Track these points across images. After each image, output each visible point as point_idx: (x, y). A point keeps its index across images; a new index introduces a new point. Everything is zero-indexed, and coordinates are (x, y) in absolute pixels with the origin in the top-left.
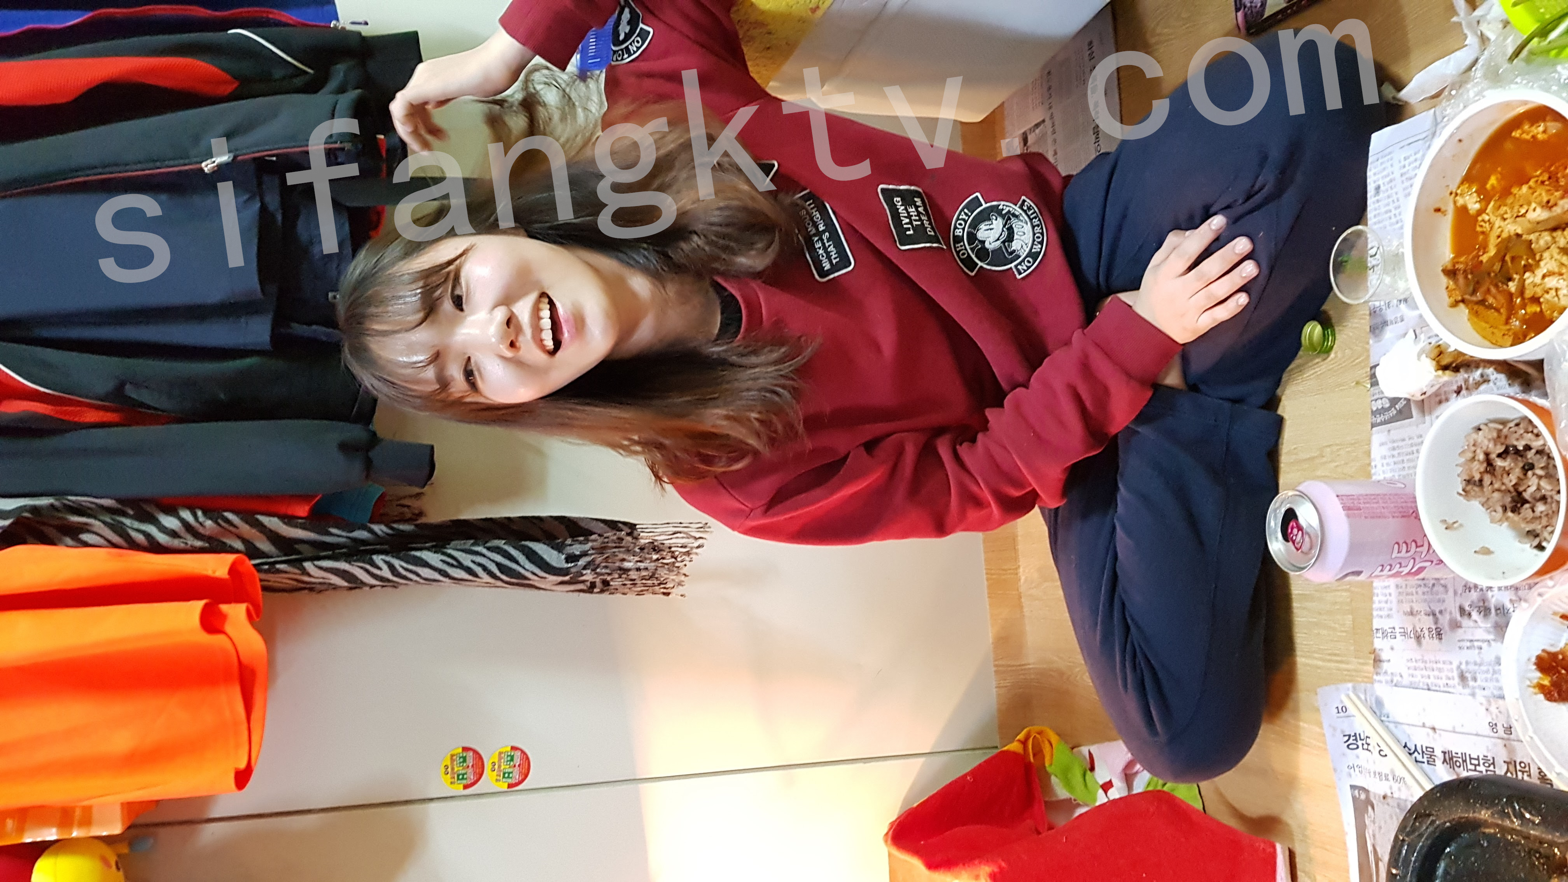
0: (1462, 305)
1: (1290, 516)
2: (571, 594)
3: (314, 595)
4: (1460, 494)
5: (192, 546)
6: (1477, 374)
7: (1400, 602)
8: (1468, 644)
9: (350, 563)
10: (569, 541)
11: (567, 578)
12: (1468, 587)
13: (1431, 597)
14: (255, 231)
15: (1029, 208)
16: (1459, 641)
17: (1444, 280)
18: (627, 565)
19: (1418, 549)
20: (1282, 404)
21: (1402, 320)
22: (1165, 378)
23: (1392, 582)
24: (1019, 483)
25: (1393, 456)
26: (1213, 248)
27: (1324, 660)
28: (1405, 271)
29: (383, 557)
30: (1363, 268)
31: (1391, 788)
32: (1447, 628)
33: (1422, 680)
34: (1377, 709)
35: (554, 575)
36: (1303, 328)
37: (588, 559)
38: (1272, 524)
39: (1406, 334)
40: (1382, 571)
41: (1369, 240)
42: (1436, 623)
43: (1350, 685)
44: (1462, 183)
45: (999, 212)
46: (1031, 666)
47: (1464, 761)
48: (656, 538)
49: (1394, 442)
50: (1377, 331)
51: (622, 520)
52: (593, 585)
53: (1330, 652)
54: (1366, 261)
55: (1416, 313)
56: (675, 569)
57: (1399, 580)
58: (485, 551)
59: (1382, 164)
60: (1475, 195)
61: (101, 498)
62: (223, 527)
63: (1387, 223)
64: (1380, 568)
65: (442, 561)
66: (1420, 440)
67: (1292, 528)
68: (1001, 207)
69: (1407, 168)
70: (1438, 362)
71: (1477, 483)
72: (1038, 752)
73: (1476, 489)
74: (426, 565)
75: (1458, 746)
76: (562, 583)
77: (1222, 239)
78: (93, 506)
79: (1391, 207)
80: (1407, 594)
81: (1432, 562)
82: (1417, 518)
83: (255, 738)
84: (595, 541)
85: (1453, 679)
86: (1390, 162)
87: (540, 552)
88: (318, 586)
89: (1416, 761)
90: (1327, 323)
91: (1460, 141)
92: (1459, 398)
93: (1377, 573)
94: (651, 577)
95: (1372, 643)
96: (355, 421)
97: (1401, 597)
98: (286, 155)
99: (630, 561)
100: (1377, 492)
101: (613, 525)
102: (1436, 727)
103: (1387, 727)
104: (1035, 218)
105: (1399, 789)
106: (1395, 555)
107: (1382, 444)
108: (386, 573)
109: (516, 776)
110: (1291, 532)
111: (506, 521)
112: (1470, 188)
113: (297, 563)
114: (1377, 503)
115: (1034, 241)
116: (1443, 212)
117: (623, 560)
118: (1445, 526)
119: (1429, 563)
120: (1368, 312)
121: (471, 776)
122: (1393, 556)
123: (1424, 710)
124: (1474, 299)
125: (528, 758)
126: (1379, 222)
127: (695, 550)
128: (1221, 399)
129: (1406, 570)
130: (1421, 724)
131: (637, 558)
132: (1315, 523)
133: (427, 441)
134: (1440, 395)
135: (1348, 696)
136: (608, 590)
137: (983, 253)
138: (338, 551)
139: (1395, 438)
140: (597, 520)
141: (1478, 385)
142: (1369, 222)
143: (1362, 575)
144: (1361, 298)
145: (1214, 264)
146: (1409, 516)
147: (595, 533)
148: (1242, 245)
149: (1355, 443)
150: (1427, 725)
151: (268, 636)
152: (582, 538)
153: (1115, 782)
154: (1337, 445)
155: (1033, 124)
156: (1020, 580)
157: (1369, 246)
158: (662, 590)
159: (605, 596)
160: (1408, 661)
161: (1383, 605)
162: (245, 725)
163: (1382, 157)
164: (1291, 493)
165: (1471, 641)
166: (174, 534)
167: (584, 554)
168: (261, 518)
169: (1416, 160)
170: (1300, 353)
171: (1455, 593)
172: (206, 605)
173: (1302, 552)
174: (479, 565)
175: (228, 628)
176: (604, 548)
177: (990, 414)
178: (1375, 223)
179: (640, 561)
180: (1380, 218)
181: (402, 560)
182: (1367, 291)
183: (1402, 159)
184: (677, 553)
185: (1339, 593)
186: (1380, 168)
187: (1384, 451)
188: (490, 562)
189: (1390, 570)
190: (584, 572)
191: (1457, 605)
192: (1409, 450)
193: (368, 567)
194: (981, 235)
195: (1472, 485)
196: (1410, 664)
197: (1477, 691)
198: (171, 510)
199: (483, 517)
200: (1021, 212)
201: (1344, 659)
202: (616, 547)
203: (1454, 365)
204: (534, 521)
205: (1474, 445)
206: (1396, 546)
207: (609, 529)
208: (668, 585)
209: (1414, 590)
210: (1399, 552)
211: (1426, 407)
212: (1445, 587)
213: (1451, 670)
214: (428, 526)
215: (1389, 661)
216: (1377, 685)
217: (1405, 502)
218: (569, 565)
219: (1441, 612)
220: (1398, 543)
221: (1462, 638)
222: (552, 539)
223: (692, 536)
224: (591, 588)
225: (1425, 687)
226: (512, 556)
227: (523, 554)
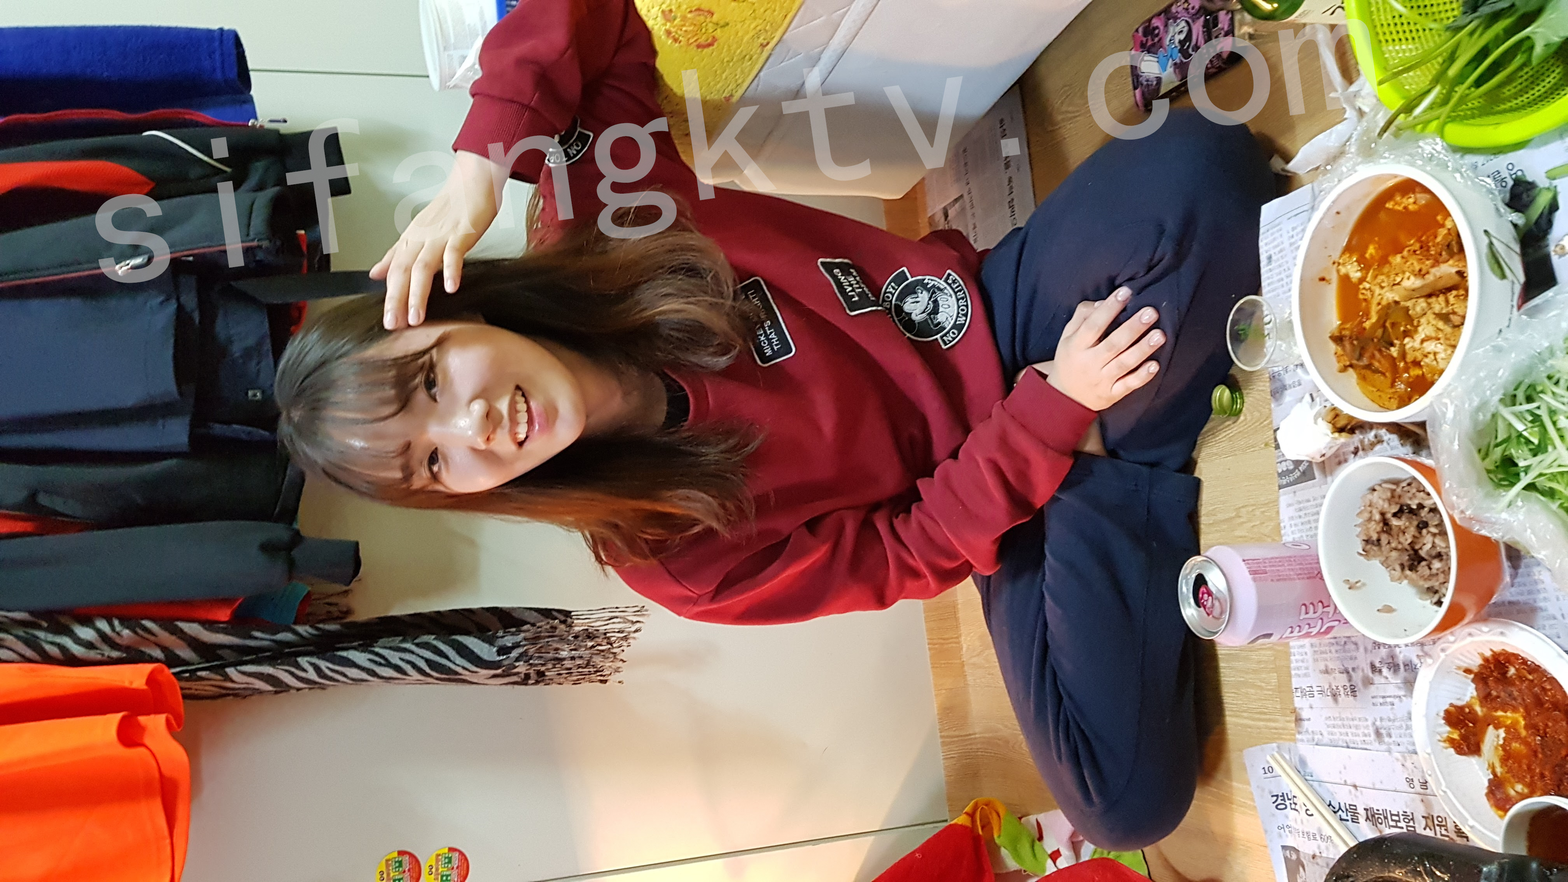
0: (1351, 370)
1: (1200, 581)
2: (504, 686)
3: (240, 701)
4: (1361, 554)
5: (108, 657)
6: (1371, 435)
7: (1316, 660)
8: (1381, 700)
9: (274, 666)
10: (501, 633)
11: (499, 671)
12: (1377, 645)
13: (1344, 654)
14: (172, 331)
15: (954, 282)
16: (1373, 697)
17: (1333, 347)
18: (564, 654)
19: (1325, 610)
20: (1198, 466)
21: (1300, 385)
22: (1085, 445)
23: (1307, 641)
24: (952, 555)
25: (1300, 517)
26: (1121, 318)
27: (1253, 719)
28: (1296, 339)
29: (309, 659)
30: (1261, 336)
31: (1318, 846)
32: (1360, 685)
33: (1342, 737)
34: (1301, 768)
35: (486, 668)
36: (1212, 392)
37: (521, 650)
39: (1303, 398)
40: (1292, 632)
41: (1264, 309)
42: (1350, 680)
43: (1275, 745)
44: (1343, 253)
45: (925, 286)
46: (977, 736)
47: (1386, 818)
48: (592, 624)
49: (1300, 502)
50: (1277, 395)
51: (557, 607)
52: (527, 676)
53: (1259, 710)
54: (1261, 329)
55: (1309, 378)
56: (611, 656)
57: (1310, 640)
58: (413, 648)
59: (1272, 234)
60: (1356, 264)
61: (14, 611)
62: (142, 636)
63: (1280, 291)
64: (1290, 629)
65: (370, 660)
66: (1320, 501)
67: (1203, 594)
68: (926, 281)
69: (1295, 238)
70: (1334, 425)
71: (1376, 542)
72: (986, 824)
73: (1375, 548)
74: (353, 665)
75: (1378, 805)
76: (495, 676)
77: (1129, 310)
79: (1283, 276)
80: (1322, 653)
81: (1340, 621)
82: (1322, 578)
83: (178, 853)
84: (528, 631)
85: (1370, 736)
86: (1280, 233)
87: (471, 646)
88: (242, 692)
89: (1341, 819)
90: (1235, 387)
91: (1338, 213)
92: (1357, 458)
93: (1288, 634)
94: (588, 665)
95: (1292, 702)
96: (278, 520)
97: (1316, 656)
98: (203, 255)
99: (563, 650)
100: (1286, 554)
101: (547, 613)
102: (1357, 784)
103: (1312, 786)
104: (960, 291)
105: (1326, 847)
106: (1303, 616)
107: (1289, 505)
108: (312, 675)
109: (455, 878)
110: (1202, 598)
111: (436, 615)
112: (1350, 257)
113: (219, 669)
114: (1283, 565)
115: (958, 313)
116: (1327, 281)
117: (557, 649)
118: (1348, 586)
119: (1337, 623)
120: (1268, 378)
122: (1301, 618)
123: (1345, 768)
124: (1361, 364)
125: (466, 859)
126: (1273, 290)
127: (632, 635)
128: (1140, 464)
129: (1315, 631)
130: (1343, 782)
131: (571, 647)
132: (1223, 587)
133: (353, 538)
134: (1339, 456)
135: (1273, 757)
136: (543, 681)
137: (910, 324)
138: (260, 655)
139: (1300, 500)
140: (531, 609)
141: (1373, 445)
143: (1274, 636)
144: (1257, 365)
145: (1123, 334)
146: (1314, 577)
147: (528, 623)
148: (1148, 315)
149: (1267, 504)
150: (1349, 782)
151: (191, 747)
152: (514, 630)
153: (1062, 851)
154: (1253, 505)
155: (952, 199)
156: (962, 649)
157: (1265, 314)
158: (599, 678)
159: (541, 686)
160: (1327, 719)
161: (1300, 664)
162: (165, 839)
163: (1272, 228)
165: (1384, 697)
166: (89, 645)
167: (516, 645)
168: (181, 625)
169: (1300, 232)
170: (1212, 416)
171: (1366, 650)
172: (123, 719)
173: (1214, 616)
174: (408, 662)
175: (147, 741)
176: (539, 638)
177: (922, 484)
178: (1269, 292)
179: (575, 650)
180: (1272, 286)
181: (327, 660)
182: (1265, 357)
183: (1290, 229)
184: (613, 639)
185: (1263, 652)
186: (1271, 238)
187: (1291, 511)
188: (418, 659)
189: (1300, 632)
190: (517, 664)
191: (1369, 662)
192: (1312, 511)
193: (293, 670)
194: (907, 307)
195: (1371, 544)
196: (1329, 722)
197: (1392, 747)
198: (87, 620)
199: (412, 612)
200: (946, 285)
201: (1271, 717)
202: (549, 636)
203: (1349, 427)
204: (466, 613)
205: (1370, 506)
206: (1303, 607)
207: (542, 618)
208: (606, 672)
209: (1327, 648)
210: (1307, 613)
211: (1327, 469)
212: (1356, 644)
213: (1367, 727)
214: (354, 624)
215: (1309, 720)
216: (1299, 745)
217: (1310, 564)
218: (501, 658)
219: (1353, 669)
220: (1304, 605)
221: (1375, 694)
222: (483, 631)
223: (629, 621)
224: (525, 680)
225: (1345, 745)
226: (442, 651)
227: (454, 649)
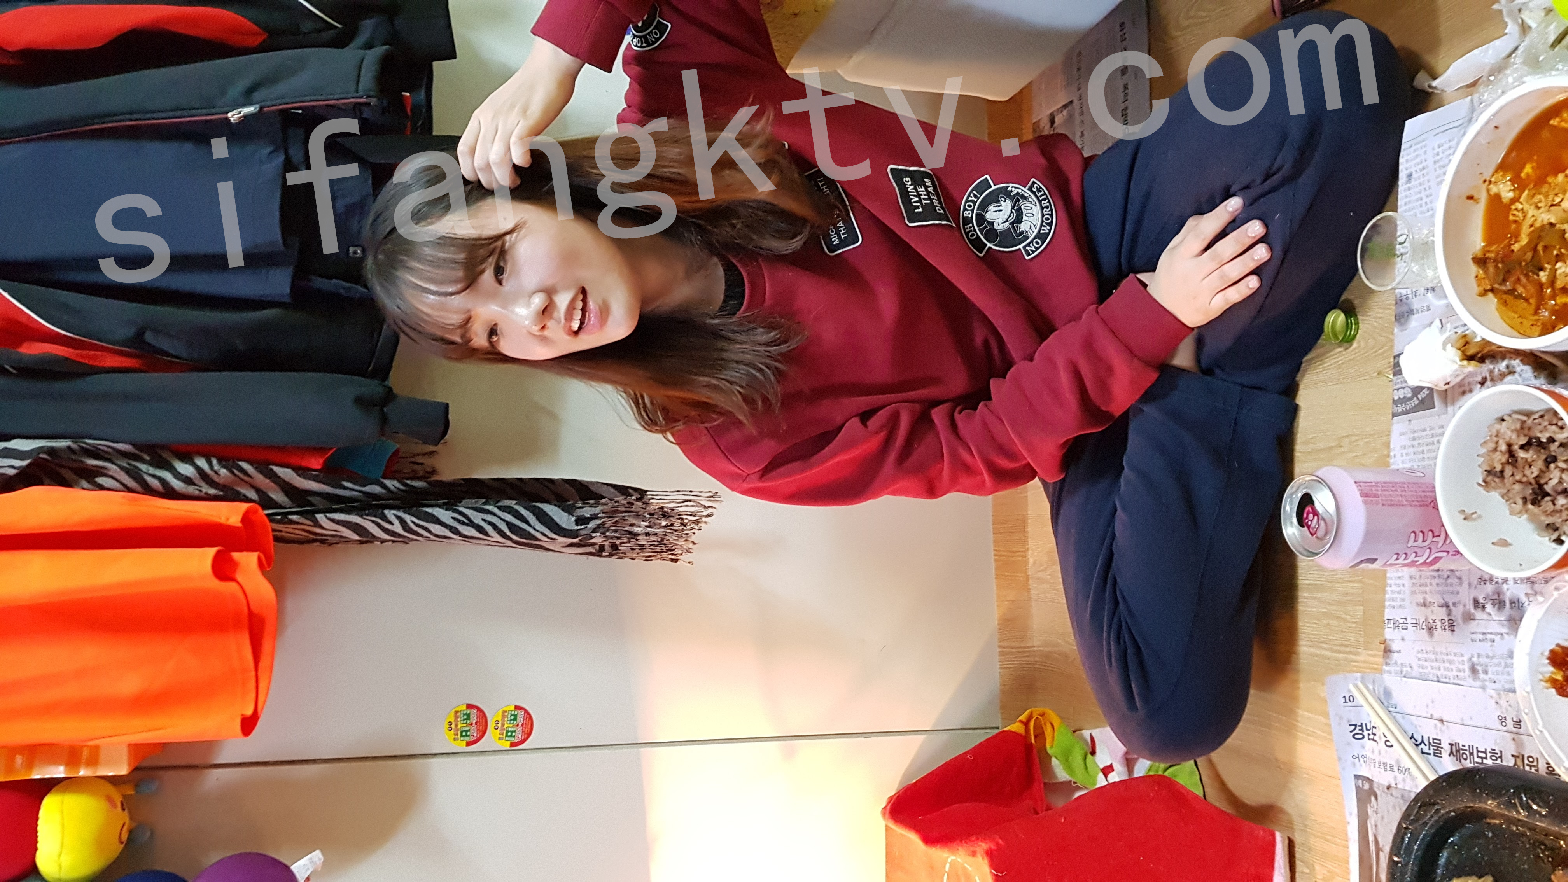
0: (1490, 295)
1: (1306, 501)
2: (579, 556)
3: (325, 549)
4: (1480, 485)
5: (206, 493)
6: (1503, 365)
7: (1414, 593)
8: (1481, 637)
9: (361, 516)
10: (580, 504)
11: (576, 540)
12: (1484, 579)
13: (1445, 588)
14: (279, 183)
15: (1039, 190)
16: (1472, 633)
17: (1474, 269)
18: (637, 530)
19: (1435, 539)
21: (1429, 309)
22: (1174, 359)
23: (1407, 572)
25: (1413, 446)
27: (1332, 651)
28: (1435, 259)
29: (393, 512)
30: (1390, 253)
31: (1395, 778)
32: (1460, 621)
33: (1432, 671)
34: (1385, 699)
35: (564, 536)
36: (1325, 317)
37: (598, 522)
38: (1288, 508)
39: (1432, 323)
40: (1397, 559)
41: (1399, 228)
42: (1449, 615)
43: (1359, 675)
44: (1496, 171)
45: (1008, 194)
46: (1035, 649)
47: (1472, 754)
48: (666, 505)
49: (1415, 432)
50: (1402, 320)
51: (633, 486)
52: (602, 548)
53: (1339, 642)
54: (1394, 248)
55: (1443, 302)
56: (684, 536)
57: (1413, 570)
58: (496, 510)
59: (1415, 151)
60: (1509, 183)
61: (118, 442)
62: (238, 477)
63: (1418, 211)
64: (1396, 556)
65: (453, 518)
66: (1441, 431)
67: (1308, 514)
68: (1009, 189)
69: (1441, 155)
70: (1463, 352)
71: (1498, 474)
72: (1040, 734)
73: (1497, 480)
74: (438, 521)
75: (1464, 741)
76: (571, 545)
77: (1238, 221)
78: (110, 450)
79: (1423, 195)
80: (1421, 585)
81: (1448, 552)
82: (1436, 508)
83: (262, 686)
84: (605, 505)
85: (1464, 671)
86: (1424, 149)
87: (551, 514)
88: (330, 539)
89: (1423, 753)
90: (1350, 311)
91: (1497, 128)
92: (1483, 388)
93: (1392, 561)
94: (660, 543)
95: (1383, 634)
96: (372, 376)
97: (1414, 589)
98: (312, 108)
99: (639, 526)
100: (1396, 480)
101: (624, 490)
102: (1444, 719)
103: (1394, 717)
104: (1045, 199)
105: (1404, 780)
106: (1411, 544)
107: (1402, 434)
108: (397, 528)
109: (519, 734)
110: (1307, 518)
111: (517, 483)
112: (1504, 176)
113: (310, 515)
114: (1395, 491)
115: (1043, 221)
116: (1476, 200)
117: (632, 525)
118: (1463, 516)
119: (1445, 554)
120: (1394, 302)
121: (474, 733)
122: (1409, 545)
123: (1433, 702)
124: (1503, 288)
125: (531, 718)
126: (1410, 209)
127: (704, 519)
128: (1234, 383)
129: (1421, 560)
130: (1429, 716)
131: (646, 524)
132: (1332, 509)
133: (442, 399)
134: (1464, 385)
135: (1356, 686)
136: (616, 554)
137: (991, 234)
138: (350, 504)
139: (1416, 429)
140: (608, 485)
141: (1503, 376)
142: (1399, 210)
143: (1377, 562)
144: (1388, 285)
145: (1229, 245)
146: (1427, 506)
147: (605, 498)
148: (1254, 228)
149: (1374, 434)
150: (1435, 717)
151: (279, 586)
152: (592, 502)
153: (1115, 766)
154: (1356, 435)
155: (1061, 105)
156: (1028, 563)
157: (1399, 233)
158: (670, 557)
159: (613, 560)
160: (1418, 652)
161: (1397, 595)
162: (253, 673)
163: (1416, 144)
164: (1308, 478)
165: (1484, 633)
166: (188, 481)
167: (594, 517)
168: (276, 469)
169: (1450, 148)
171: (1470, 585)
172: (218, 552)
173: (1317, 537)
174: (490, 523)
175: (239, 578)
176: (614, 512)
177: (994, 383)
178: (1406, 211)
179: (650, 527)
180: (1410, 206)
181: (413, 515)
182: (1394, 279)
183: (1436, 146)
184: (686, 521)
185: (1351, 585)
186: (1413, 155)
187: (1405, 441)
188: (500, 521)
189: (1405, 559)
190: (594, 535)
191: (1472, 597)
192: (1430, 440)
193: (380, 521)
194: (989, 216)
195: (1493, 476)
196: (1420, 656)
197: (1488, 684)
198: (187, 457)
199: (495, 477)
200: (1030, 194)
201: (1352, 650)
202: (626, 512)
203: (1480, 355)
204: (546, 483)
205: (1497, 436)
206: (1413, 535)
207: (618, 494)
208: (677, 552)
209: (1428, 581)
210: (1416, 541)
211: (1449, 397)
212: (1460, 578)
213: (1463, 663)
214: (441, 483)
215: (1399, 652)
216: (1386, 676)
217: (1424, 491)
218: (579, 527)
219: (1454, 604)
220: (1414, 532)
221: (1473, 631)
222: (561, 502)
223: (702, 505)
224: (600, 552)
225: (1436, 679)
226: (522, 516)
227: (534, 515)
